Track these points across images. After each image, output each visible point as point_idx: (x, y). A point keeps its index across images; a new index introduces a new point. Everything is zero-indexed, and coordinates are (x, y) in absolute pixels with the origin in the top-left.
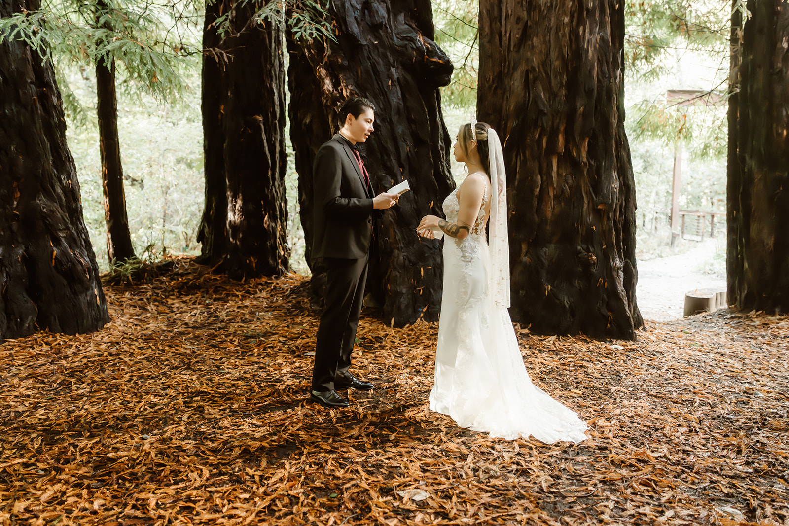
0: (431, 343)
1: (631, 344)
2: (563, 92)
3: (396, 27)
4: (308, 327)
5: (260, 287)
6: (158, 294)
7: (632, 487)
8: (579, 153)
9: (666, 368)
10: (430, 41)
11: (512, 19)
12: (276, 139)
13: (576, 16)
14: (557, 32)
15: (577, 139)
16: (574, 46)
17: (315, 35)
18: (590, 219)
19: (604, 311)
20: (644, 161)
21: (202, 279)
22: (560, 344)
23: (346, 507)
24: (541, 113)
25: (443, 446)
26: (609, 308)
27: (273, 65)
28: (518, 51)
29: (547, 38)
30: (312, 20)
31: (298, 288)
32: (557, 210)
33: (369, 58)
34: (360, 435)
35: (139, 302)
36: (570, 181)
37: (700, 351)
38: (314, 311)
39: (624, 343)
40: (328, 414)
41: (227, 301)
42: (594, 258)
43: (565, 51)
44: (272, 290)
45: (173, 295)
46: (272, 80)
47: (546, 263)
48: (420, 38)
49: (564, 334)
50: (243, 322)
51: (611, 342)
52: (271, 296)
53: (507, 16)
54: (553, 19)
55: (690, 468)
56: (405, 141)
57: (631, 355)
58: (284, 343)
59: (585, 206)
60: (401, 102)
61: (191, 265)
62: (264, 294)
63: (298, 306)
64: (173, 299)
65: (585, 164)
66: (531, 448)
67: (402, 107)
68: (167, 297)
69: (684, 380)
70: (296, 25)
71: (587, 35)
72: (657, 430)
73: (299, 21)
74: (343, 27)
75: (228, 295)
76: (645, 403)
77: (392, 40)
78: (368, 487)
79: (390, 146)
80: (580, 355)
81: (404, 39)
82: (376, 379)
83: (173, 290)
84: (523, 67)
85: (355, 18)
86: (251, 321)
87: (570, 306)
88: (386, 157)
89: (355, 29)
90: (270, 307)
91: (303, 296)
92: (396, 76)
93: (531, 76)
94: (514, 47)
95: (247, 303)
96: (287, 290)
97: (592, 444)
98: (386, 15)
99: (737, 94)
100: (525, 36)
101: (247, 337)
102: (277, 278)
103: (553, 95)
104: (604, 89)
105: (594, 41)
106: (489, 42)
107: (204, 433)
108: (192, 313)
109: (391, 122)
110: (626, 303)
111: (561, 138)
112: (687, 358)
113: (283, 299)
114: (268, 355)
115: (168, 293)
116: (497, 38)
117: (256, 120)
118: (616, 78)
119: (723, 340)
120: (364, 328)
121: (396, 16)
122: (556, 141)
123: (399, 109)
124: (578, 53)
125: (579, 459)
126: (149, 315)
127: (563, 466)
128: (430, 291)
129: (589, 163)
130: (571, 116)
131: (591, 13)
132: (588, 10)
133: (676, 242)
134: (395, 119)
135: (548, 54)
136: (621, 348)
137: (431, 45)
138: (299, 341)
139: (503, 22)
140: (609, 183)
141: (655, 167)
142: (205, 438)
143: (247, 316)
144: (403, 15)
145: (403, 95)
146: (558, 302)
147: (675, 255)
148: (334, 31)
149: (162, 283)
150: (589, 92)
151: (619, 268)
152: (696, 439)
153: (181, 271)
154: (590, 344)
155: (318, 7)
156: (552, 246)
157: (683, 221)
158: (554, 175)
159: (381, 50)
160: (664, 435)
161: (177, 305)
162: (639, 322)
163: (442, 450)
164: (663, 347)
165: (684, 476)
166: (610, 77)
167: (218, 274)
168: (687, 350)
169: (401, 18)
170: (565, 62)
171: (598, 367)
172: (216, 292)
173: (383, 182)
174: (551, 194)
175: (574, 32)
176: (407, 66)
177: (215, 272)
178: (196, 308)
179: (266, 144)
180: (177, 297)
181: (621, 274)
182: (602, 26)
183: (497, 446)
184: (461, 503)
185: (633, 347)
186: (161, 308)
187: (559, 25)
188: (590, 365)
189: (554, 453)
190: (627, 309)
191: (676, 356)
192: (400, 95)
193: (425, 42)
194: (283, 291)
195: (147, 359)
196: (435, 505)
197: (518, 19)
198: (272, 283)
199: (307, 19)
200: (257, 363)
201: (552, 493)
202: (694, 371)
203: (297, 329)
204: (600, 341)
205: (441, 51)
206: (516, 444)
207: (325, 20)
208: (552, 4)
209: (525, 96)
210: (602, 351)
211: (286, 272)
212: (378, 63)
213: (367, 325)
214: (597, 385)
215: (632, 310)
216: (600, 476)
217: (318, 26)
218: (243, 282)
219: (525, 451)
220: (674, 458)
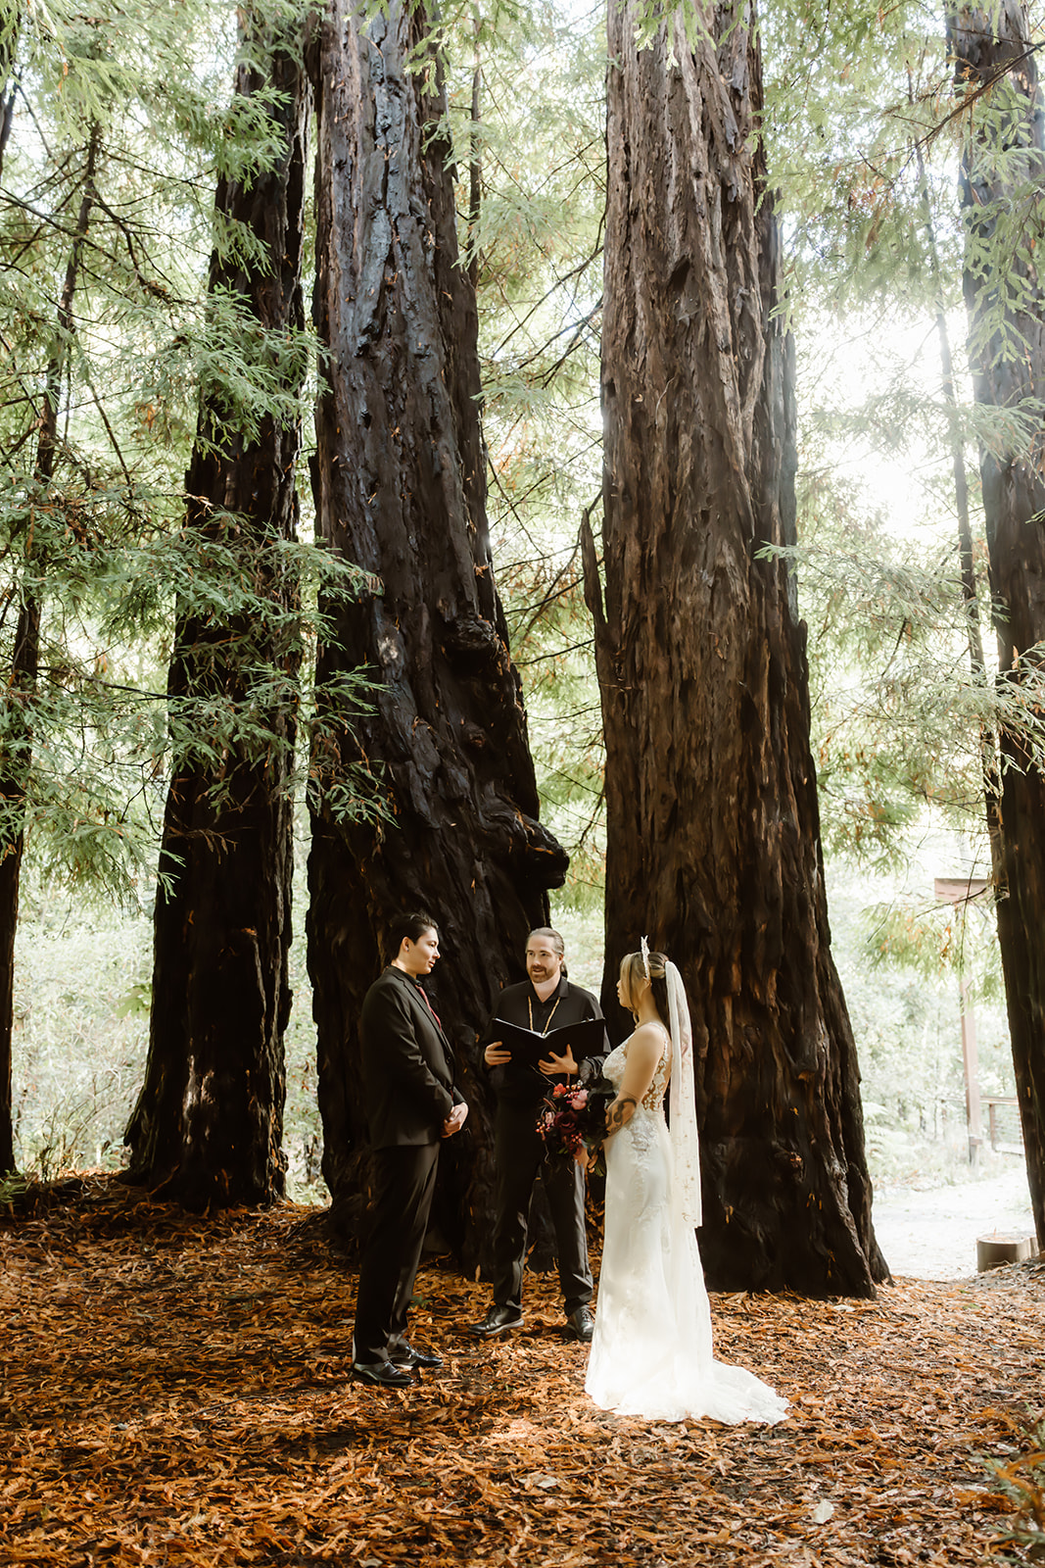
0: (543, 1303)
1: (866, 1304)
2: (735, 902)
3: (482, 800)
4: (334, 1285)
5: (237, 1224)
6: (59, 1235)
7: (845, 1468)
8: (764, 992)
9: (919, 1336)
10: (533, 822)
11: (655, 798)
12: (275, 966)
13: (746, 796)
14: (720, 817)
15: (760, 971)
16: (745, 837)
17: (366, 816)
18: (788, 1096)
19: (822, 1249)
20: (908, 1003)
21: (134, 1210)
22: (753, 1305)
23: (446, 1495)
24: (703, 933)
25: (576, 1430)
26: (829, 1245)
27: (277, 848)
28: (666, 841)
29: (707, 824)
30: (359, 792)
31: (306, 1225)
32: (736, 1082)
33: (442, 846)
34: (450, 1420)
35: (29, 1250)
36: (753, 1037)
37: (978, 1315)
38: (337, 1262)
39: (855, 1302)
40: (395, 1397)
41: (181, 1249)
42: (798, 1159)
43: (733, 843)
44: (258, 1229)
45: (84, 1238)
46: (275, 872)
47: (724, 1167)
48: (519, 819)
49: (760, 1291)
50: (217, 1279)
51: (835, 1301)
52: (258, 1239)
53: (648, 791)
54: (713, 798)
55: (931, 1448)
56: (497, 973)
57: (866, 1319)
58: (299, 1308)
59: (780, 1075)
60: (491, 913)
61: (111, 1186)
62: (244, 1237)
63: (307, 1253)
64: (86, 1246)
65: (774, 1009)
66: (704, 1431)
67: (492, 921)
68: (75, 1242)
69: (943, 1352)
70: (337, 800)
71: (764, 821)
72: (892, 1409)
73: (341, 793)
74: (406, 803)
75: (180, 1239)
76: (878, 1380)
77: (478, 820)
78: (474, 1473)
79: (474, 982)
80: (784, 1319)
81: (495, 819)
82: (460, 1355)
83: (84, 1230)
84: (673, 866)
85: (424, 791)
86: (231, 1278)
87: (767, 1241)
88: (467, 998)
89: (423, 806)
90: (259, 1257)
91: (316, 1238)
92: (483, 875)
93: (686, 879)
94: (660, 834)
95: (216, 1251)
96: (285, 1229)
97: (794, 1425)
98: (468, 786)
99: (1005, 900)
100: (675, 821)
101: (232, 1302)
102: (265, 1209)
103: (720, 906)
104: (795, 897)
105: (774, 829)
106: (623, 827)
107: (209, 1421)
108: (125, 1268)
109: (475, 943)
110: (854, 1234)
111: (735, 971)
112: (957, 1324)
113: (279, 1245)
114: (277, 1324)
115: (76, 1234)
116: (634, 822)
117: (248, 935)
118: (811, 880)
119: (1019, 1301)
120: (431, 1283)
121: (482, 785)
122: (728, 976)
123: (487, 921)
124: (752, 846)
125: (774, 1442)
126: (50, 1270)
127: (750, 1450)
128: (538, 1219)
129: (781, 1009)
130: (748, 936)
131: (766, 791)
132: (762, 787)
133: (978, 1156)
134: (481, 938)
135: (709, 846)
136: (851, 1309)
137: (534, 827)
138: (324, 1304)
139: (643, 799)
140: (814, 1039)
141: (929, 1014)
142: (214, 1427)
143: (223, 1271)
144: (492, 784)
145: (493, 901)
146: (745, 1232)
147: (979, 1180)
148: (390, 808)
149: (63, 1217)
150: (773, 903)
151: (840, 1177)
152: (944, 1419)
153: (95, 1197)
154: (802, 1305)
155: (368, 773)
156: (733, 1142)
157: (992, 1116)
158: (728, 1026)
159: (460, 835)
160: (902, 1415)
161: (93, 1255)
162: (881, 1273)
163: (573, 1436)
164: (919, 1309)
165: (919, 1458)
166: (801, 881)
167: (161, 1201)
168: (959, 1314)
169: (491, 788)
170: (734, 860)
171: (813, 1336)
172: (159, 1232)
173: (462, 1038)
174: (726, 1057)
175: (744, 817)
176: (500, 859)
177: (156, 1199)
178: (128, 1260)
179: (260, 975)
180: (93, 1243)
181: (845, 1187)
182: (785, 808)
183: (653, 1430)
184: (606, 1488)
185: (869, 1308)
186: (66, 1260)
187: (723, 806)
188: (800, 1333)
189: (738, 1436)
190: (857, 1245)
191: (939, 1322)
192: (488, 901)
193: (525, 823)
194: (278, 1232)
195: (76, 1332)
196: (570, 1489)
197: (664, 797)
198: (258, 1218)
199: (352, 790)
200: (260, 1336)
201: (734, 1477)
202: (964, 1341)
203: (318, 1288)
204: (817, 1299)
205: (550, 836)
206: (682, 1427)
207: (379, 792)
208: (710, 778)
209: (678, 907)
210: (819, 1315)
211: (279, 1198)
212: (456, 855)
213: (435, 1279)
214: (807, 1357)
215: (868, 1249)
216: (802, 1459)
217: (370, 802)
218: (205, 1216)
219: (694, 1433)
220: (907, 1439)
